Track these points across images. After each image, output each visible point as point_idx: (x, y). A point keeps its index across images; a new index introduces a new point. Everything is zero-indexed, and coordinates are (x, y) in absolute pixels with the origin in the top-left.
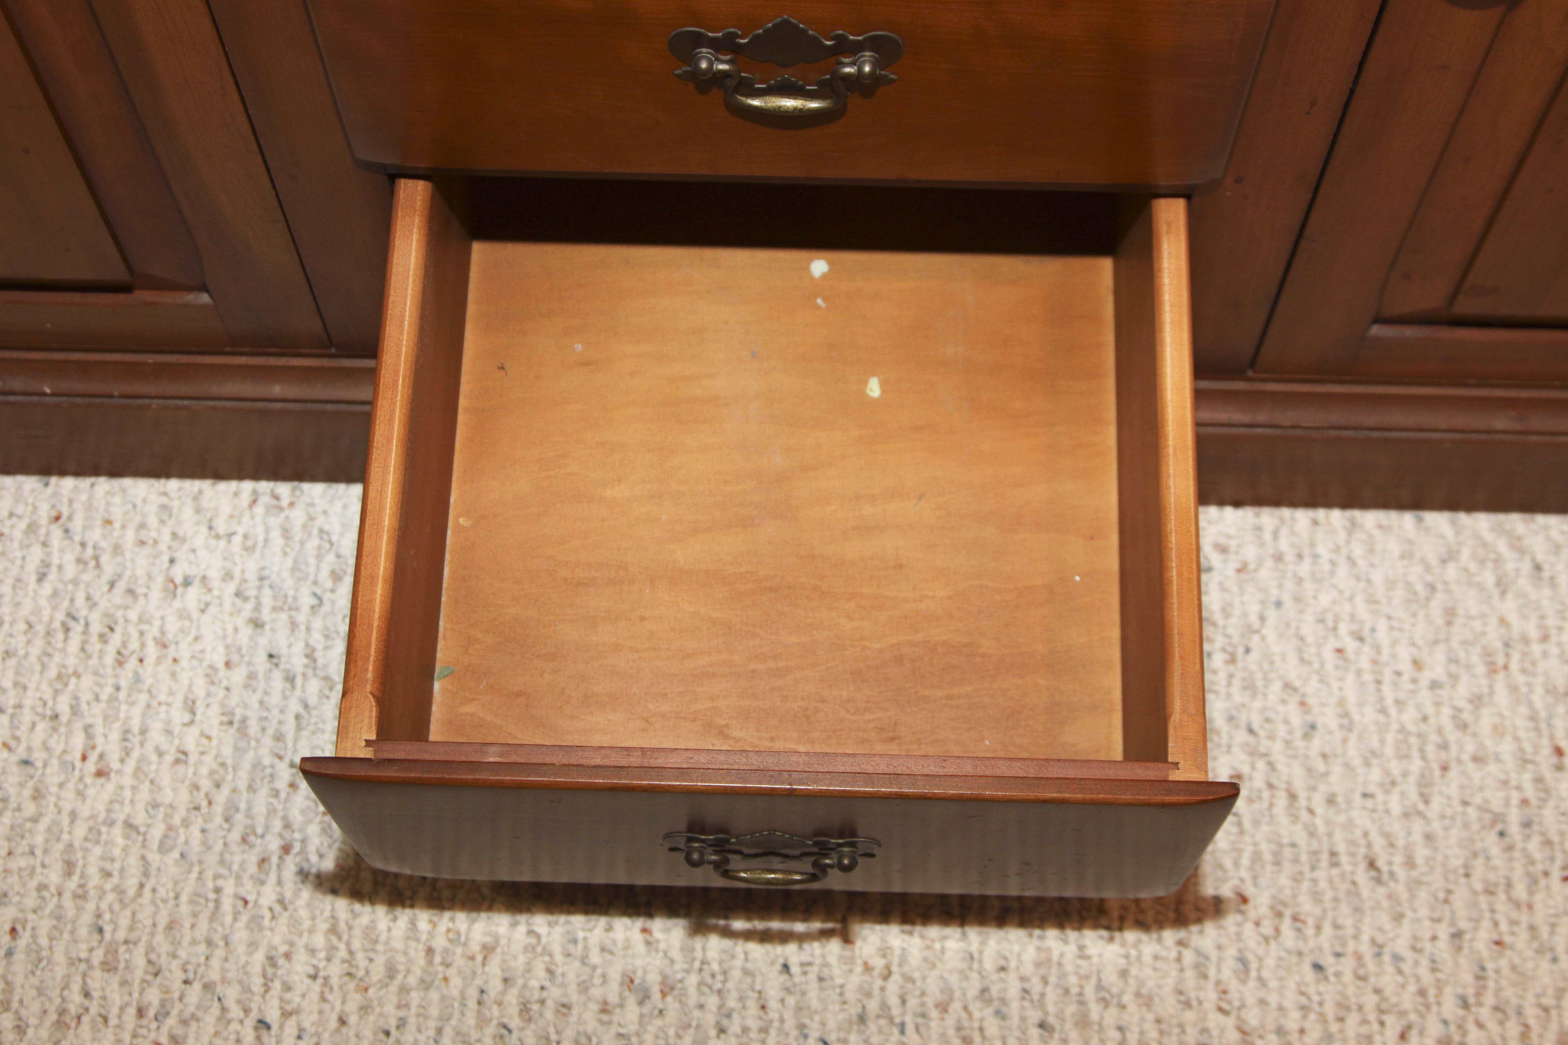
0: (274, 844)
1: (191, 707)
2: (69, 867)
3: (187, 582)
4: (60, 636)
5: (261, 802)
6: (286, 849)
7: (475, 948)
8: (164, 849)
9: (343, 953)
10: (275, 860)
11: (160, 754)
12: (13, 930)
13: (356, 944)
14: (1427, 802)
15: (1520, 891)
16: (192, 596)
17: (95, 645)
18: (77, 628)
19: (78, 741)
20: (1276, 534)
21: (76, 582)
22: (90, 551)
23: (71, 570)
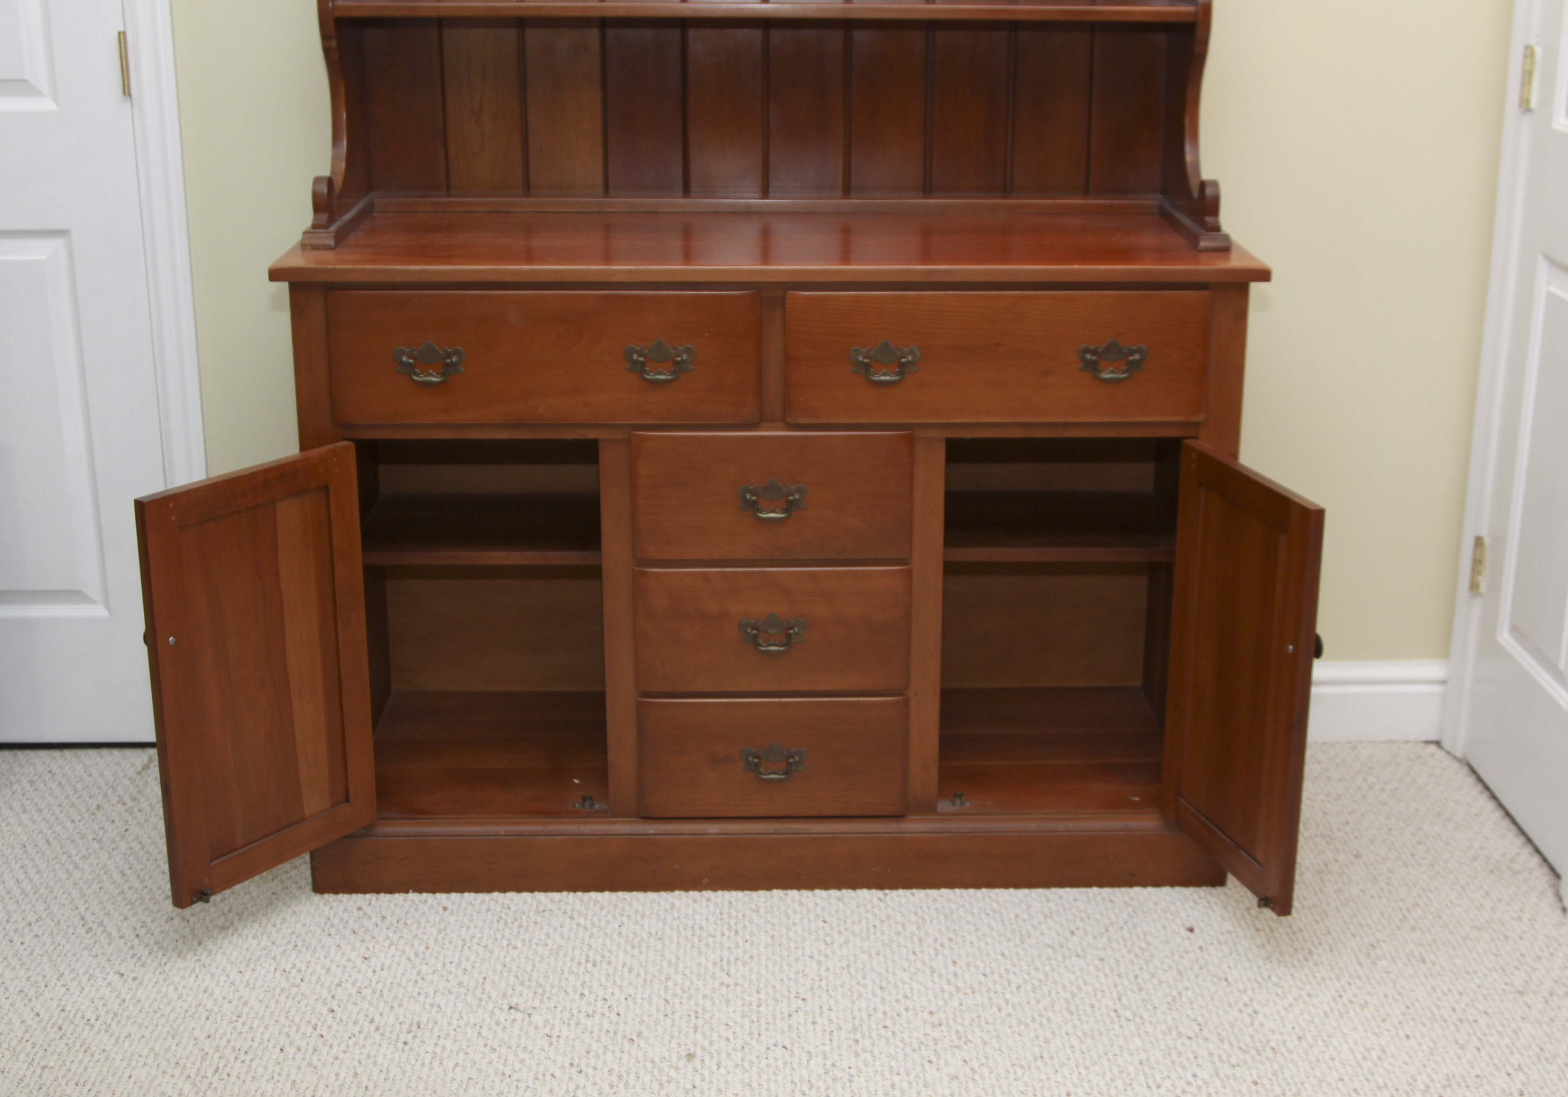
0: (583, 960)
1: (548, 935)
2: (505, 966)
3: (544, 911)
4: (496, 922)
5: (577, 953)
6: (588, 961)
7: (663, 978)
8: (540, 962)
9: (611, 980)
10: (584, 964)
11: (537, 944)
12: (485, 978)
13: (617, 979)
14: (1023, 943)
15: (1060, 959)
16: (546, 914)
17: (510, 924)
18: (502, 922)
19: (505, 942)
20: (961, 894)
21: (501, 912)
22: (506, 906)
23: (499, 909)
